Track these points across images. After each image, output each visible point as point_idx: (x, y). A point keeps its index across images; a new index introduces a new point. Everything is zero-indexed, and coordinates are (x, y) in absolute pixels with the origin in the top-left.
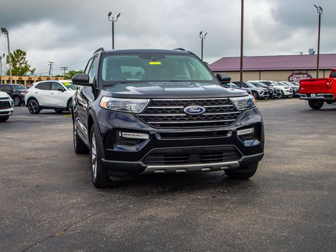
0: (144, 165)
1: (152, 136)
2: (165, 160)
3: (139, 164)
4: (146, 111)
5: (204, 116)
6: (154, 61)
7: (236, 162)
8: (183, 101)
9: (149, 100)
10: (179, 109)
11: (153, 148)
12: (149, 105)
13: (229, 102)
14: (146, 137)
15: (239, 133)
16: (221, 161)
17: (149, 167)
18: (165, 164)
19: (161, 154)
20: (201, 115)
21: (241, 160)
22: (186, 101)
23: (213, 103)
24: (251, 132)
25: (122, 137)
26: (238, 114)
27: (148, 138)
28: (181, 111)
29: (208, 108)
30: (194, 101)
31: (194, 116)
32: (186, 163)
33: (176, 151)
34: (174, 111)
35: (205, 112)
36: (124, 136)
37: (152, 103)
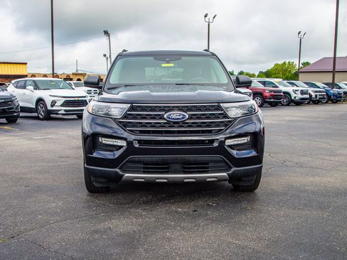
0: (121, 173)
1: (130, 144)
2: (144, 168)
3: (116, 172)
4: (125, 116)
5: (187, 123)
6: (168, 62)
7: (225, 174)
8: (164, 107)
9: (129, 105)
10: (159, 115)
11: (130, 156)
12: (129, 110)
13: (219, 108)
14: (123, 143)
15: (229, 142)
16: (207, 172)
17: (127, 175)
18: (144, 172)
19: (139, 162)
20: (184, 122)
21: (230, 172)
22: (168, 107)
23: (199, 109)
24: (246, 141)
25: (101, 142)
26: (230, 122)
27: (125, 144)
28: (161, 117)
29: (192, 115)
30: (178, 107)
31: (175, 123)
32: (167, 172)
33: (154, 159)
34: (153, 117)
35: (188, 119)
36: (104, 142)
37: (132, 108)
